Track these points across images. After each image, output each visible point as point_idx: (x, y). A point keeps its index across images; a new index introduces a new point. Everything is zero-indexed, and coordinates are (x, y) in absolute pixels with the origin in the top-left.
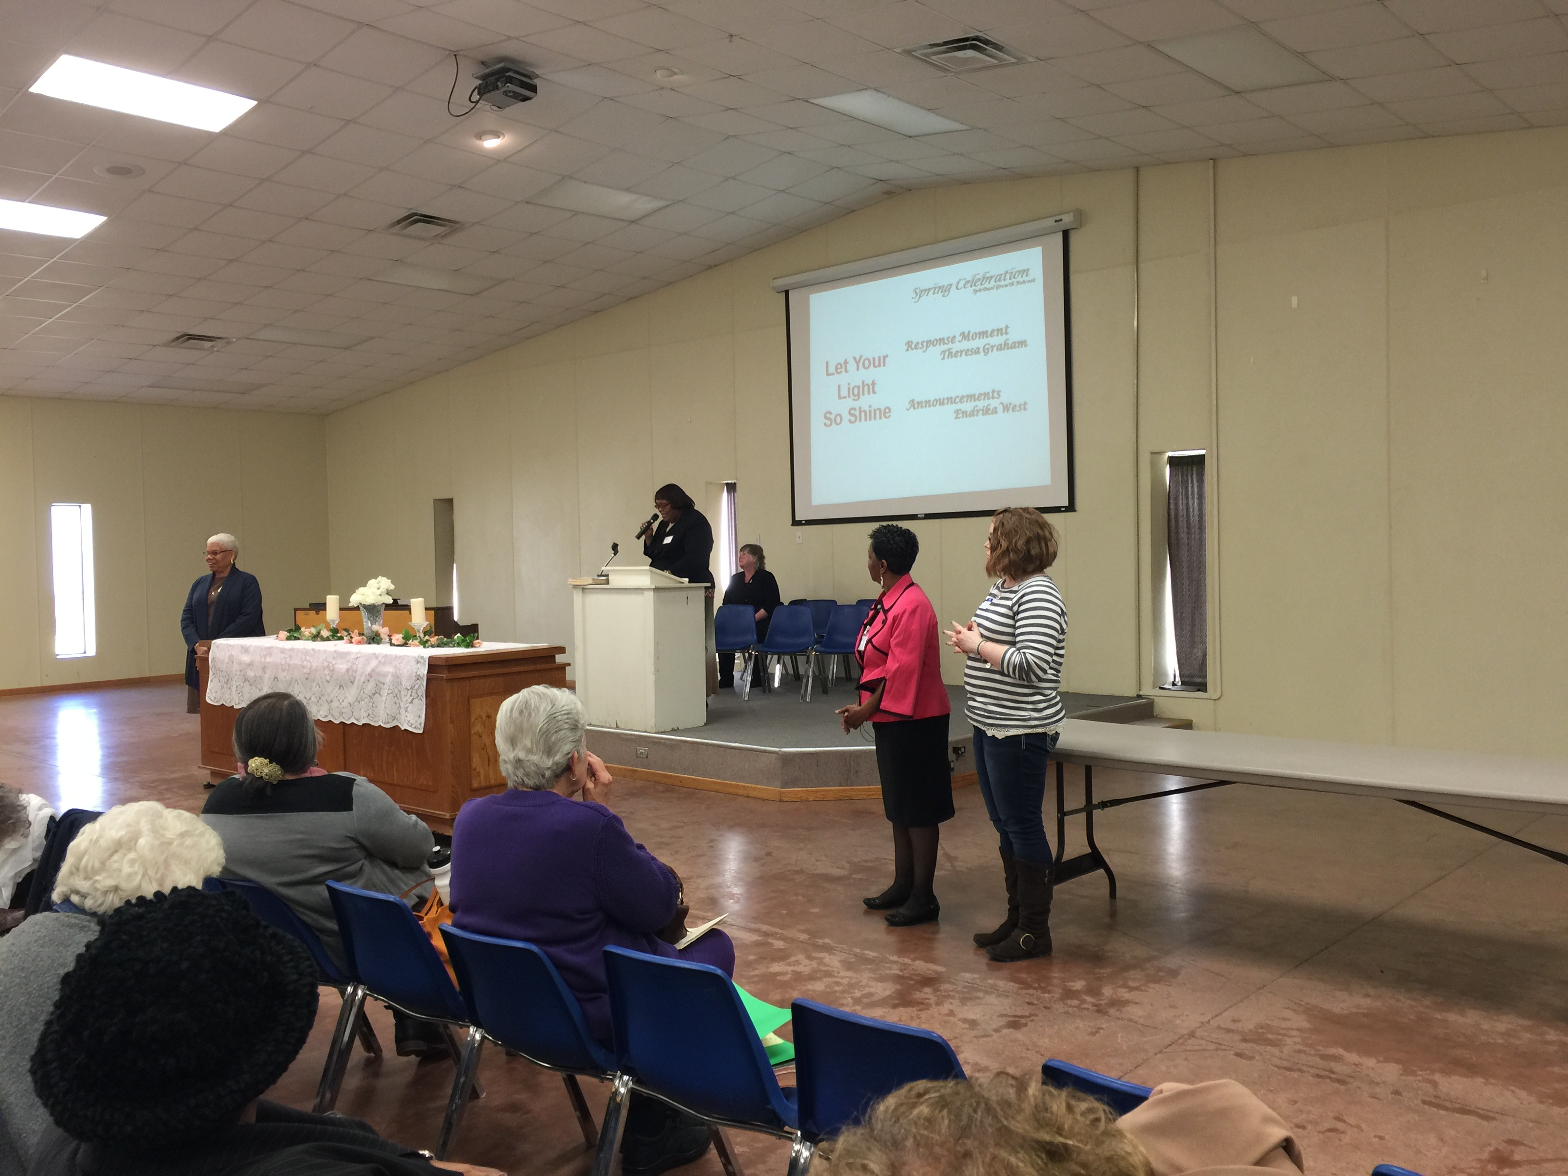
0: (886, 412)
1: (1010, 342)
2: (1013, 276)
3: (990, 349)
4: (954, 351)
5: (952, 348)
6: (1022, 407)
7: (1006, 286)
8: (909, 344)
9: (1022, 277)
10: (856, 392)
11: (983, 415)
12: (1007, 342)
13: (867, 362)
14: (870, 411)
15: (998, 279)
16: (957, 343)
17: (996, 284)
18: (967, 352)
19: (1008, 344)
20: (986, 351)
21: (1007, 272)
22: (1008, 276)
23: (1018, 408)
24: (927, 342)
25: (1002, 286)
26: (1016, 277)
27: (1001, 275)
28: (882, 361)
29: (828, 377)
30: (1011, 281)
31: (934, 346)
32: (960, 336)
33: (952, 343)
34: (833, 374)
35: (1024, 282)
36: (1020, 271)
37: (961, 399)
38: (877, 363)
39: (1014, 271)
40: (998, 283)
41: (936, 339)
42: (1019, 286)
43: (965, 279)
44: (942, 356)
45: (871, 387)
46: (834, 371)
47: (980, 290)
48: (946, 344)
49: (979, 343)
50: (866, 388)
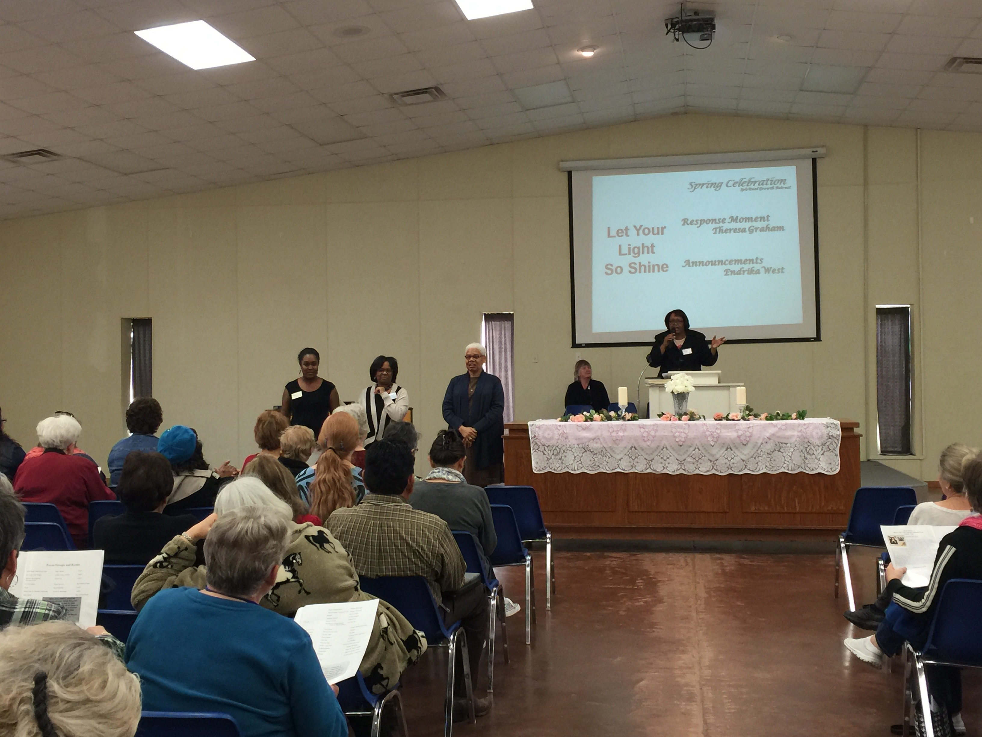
0: (664, 268)
1: (771, 227)
2: (773, 183)
3: (754, 230)
4: (724, 229)
5: (722, 227)
6: (780, 271)
7: (768, 189)
8: (685, 221)
9: (780, 184)
10: (637, 251)
11: (748, 273)
12: (768, 226)
13: (646, 231)
14: (649, 266)
15: (761, 183)
16: (727, 223)
17: (760, 187)
18: (735, 231)
19: (769, 228)
20: (751, 231)
21: (768, 180)
22: (769, 182)
23: (777, 271)
24: (701, 220)
25: (765, 189)
26: (776, 183)
27: (764, 181)
28: (661, 231)
29: (610, 238)
30: (772, 186)
31: (707, 224)
32: (730, 218)
33: (723, 223)
34: (614, 237)
35: (782, 188)
36: (779, 180)
37: (730, 262)
38: (656, 232)
39: (774, 179)
40: (761, 186)
41: (709, 220)
42: (778, 190)
43: (734, 180)
44: (714, 231)
45: (650, 248)
46: (615, 234)
47: (746, 189)
48: (718, 223)
49: (747, 225)
50: (646, 249)
